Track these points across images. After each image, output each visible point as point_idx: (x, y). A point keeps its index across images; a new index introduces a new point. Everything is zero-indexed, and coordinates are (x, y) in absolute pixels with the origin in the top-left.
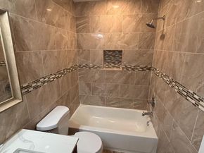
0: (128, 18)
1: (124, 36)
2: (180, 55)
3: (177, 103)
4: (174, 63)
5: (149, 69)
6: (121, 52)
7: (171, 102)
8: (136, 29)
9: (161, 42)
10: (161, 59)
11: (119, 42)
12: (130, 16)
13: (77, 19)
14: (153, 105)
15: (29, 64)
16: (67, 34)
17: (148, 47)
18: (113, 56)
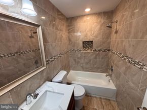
0: (95, 24)
1: (93, 34)
2: (129, 41)
3: (128, 68)
4: (125, 46)
5: (109, 50)
6: (92, 42)
7: (124, 68)
8: (100, 29)
9: (115, 35)
10: (116, 44)
11: (91, 37)
12: (97, 22)
13: (68, 26)
14: (112, 70)
15: (49, 50)
16: (64, 34)
17: (107, 38)
18: (88, 44)
